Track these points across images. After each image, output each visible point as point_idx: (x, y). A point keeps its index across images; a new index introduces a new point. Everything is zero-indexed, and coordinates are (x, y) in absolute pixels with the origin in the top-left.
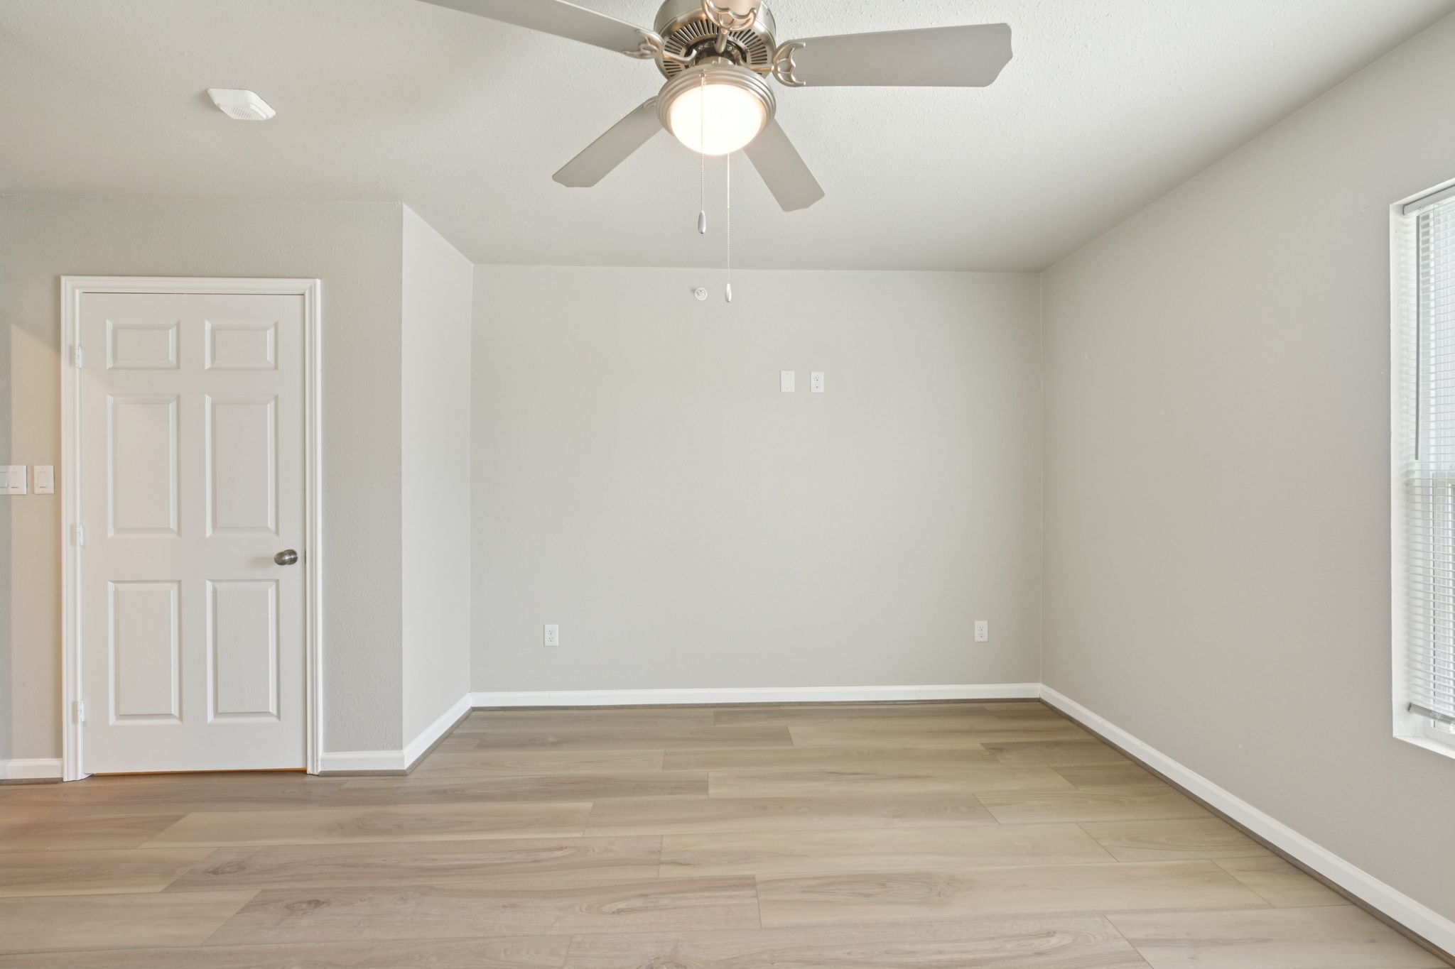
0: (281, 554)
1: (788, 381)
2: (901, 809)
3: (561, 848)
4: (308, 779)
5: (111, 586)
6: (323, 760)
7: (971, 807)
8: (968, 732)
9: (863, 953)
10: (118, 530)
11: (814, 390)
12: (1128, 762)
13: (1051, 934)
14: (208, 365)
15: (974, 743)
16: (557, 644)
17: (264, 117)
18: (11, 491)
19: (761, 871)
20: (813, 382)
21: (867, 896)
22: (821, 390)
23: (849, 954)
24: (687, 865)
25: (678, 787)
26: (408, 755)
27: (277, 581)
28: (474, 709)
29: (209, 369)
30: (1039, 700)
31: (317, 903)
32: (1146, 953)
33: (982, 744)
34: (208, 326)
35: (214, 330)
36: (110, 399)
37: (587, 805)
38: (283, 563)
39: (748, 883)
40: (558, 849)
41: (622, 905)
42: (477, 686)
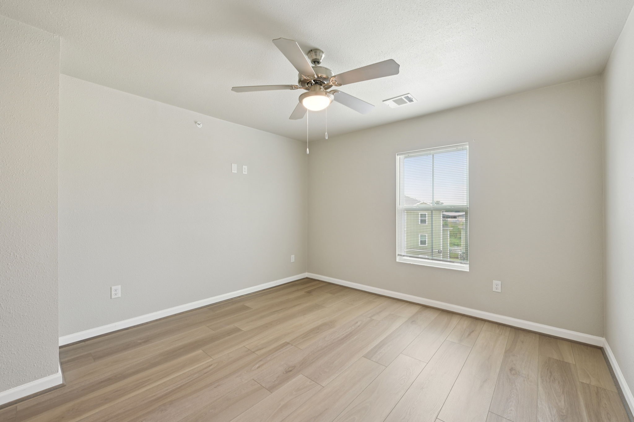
1: (235, 168)
2: (304, 312)
3: (210, 366)
7: (317, 307)
8: (298, 290)
11: (244, 173)
12: (339, 286)
13: (357, 322)
15: (302, 292)
16: (120, 296)
20: (244, 170)
22: (246, 173)
24: (263, 348)
25: (229, 333)
30: (307, 278)
32: (373, 318)
33: (305, 292)
39: (287, 344)
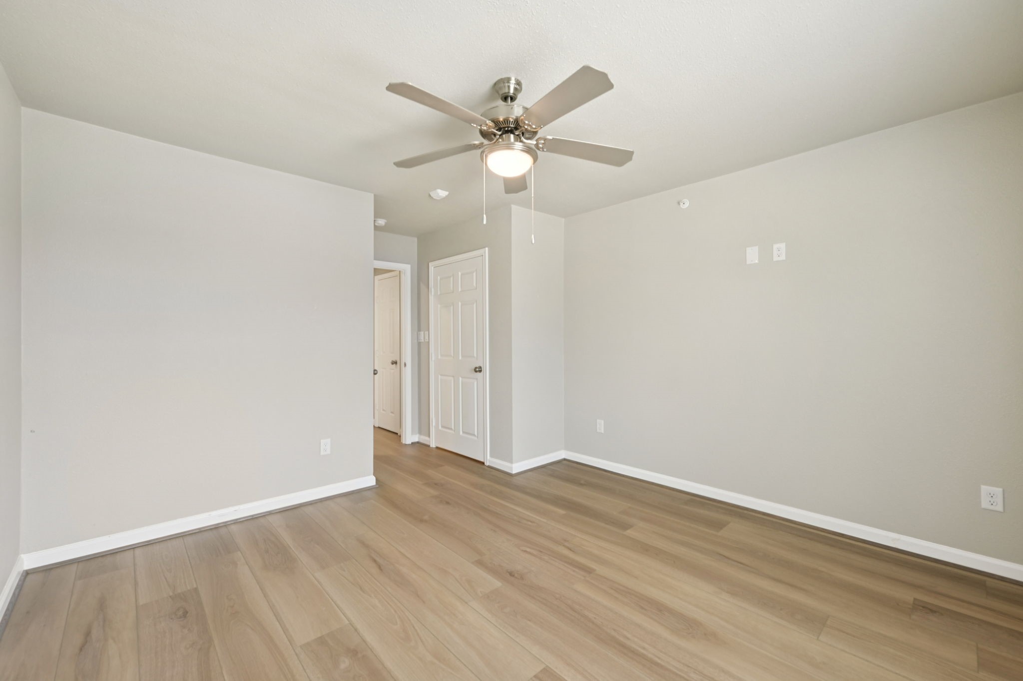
0: (476, 368)
1: (752, 255)
4: (483, 467)
5: (440, 376)
6: (489, 461)
9: (602, 622)
10: (441, 355)
11: (776, 258)
14: (460, 290)
15: (908, 596)
16: (603, 432)
17: (444, 196)
18: (421, 341)
19: (600, 569)
20: (775, 252)
21: (642, 608)
22: (783, 257)
23: (595, 618)
24: (573, 551)
26: (516, 468)
27: (477, 379)
28: (565, 459)
29: (461, 291)
31: (448, 503)
34: (460, 274)
35: (462, 275)
36: (439, 306)
37: (561, 512)
38: (476, 371)
39: (589, 571)
40: (531, 522)
41: (528, 550)
42: (567, 448)
